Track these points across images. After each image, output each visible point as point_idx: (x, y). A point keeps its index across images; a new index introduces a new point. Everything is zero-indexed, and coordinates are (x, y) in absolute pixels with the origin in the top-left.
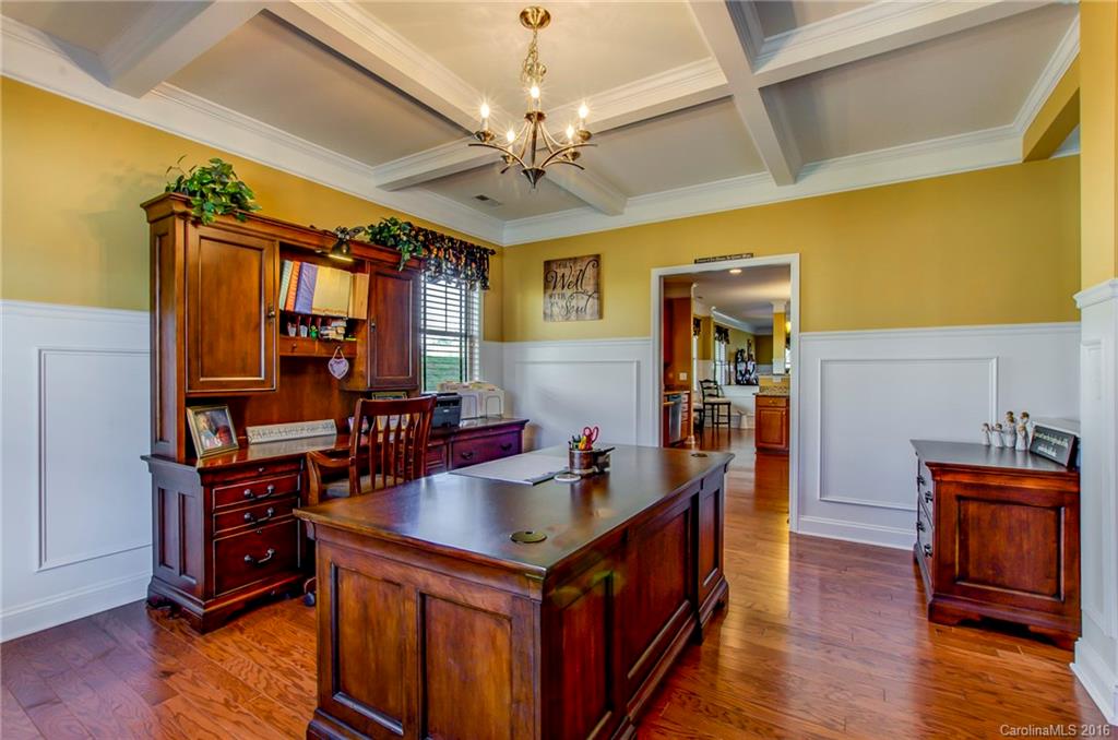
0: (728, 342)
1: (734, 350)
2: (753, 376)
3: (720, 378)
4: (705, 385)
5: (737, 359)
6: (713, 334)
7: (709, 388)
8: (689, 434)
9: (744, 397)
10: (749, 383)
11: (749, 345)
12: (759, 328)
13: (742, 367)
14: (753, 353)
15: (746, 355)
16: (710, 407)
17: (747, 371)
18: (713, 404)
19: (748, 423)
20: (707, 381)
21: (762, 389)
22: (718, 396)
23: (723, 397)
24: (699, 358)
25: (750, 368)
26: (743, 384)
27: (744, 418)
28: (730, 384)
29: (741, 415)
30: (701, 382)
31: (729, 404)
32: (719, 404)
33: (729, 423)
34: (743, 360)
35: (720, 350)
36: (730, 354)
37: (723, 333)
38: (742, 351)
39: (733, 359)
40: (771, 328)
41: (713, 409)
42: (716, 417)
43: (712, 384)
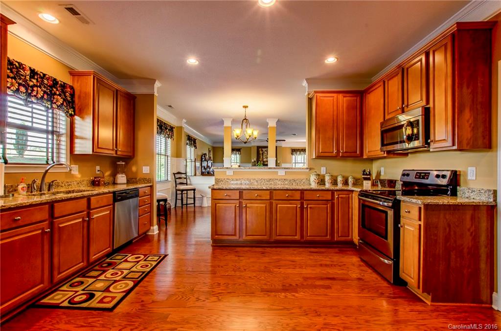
0: (195, 146)
1: (200, 154)
2: (211, 169)
3: (190, 171)
4: (178, 176)
5: (202, 159)
6: (184, 139)
7: (180, 178)
8: (151, 224)
9: (204, 184)
10: (209, 174)
11: (209, 151)
12: (215, 142)
13: (205, 164)
14: (212, 156)
15: (207, 156)
16: (180, 192)
17: (208, 167)
18: (182, 191)
19: (207, 203)
20: (179, 173)
21: (217, 181)
22: (187, 184)
23: (191, 184)
24: (172, 156)
25: (210, 164)
26: (206, 175)
27: (205, 199)
28: (195, 175)
29: (203, 197)
30: (174, 174)
31: (194, 190)
32: (187, 190)
33: (194, 203)
34: (205, 160)
35: (190, 152)
36: (198, 155)
37: (192, 141)
38: (205, 154)
39: (199, 159)
40: (223, 143)
41: (182, 194)
42: (185, 199)
43: (183, 176)
